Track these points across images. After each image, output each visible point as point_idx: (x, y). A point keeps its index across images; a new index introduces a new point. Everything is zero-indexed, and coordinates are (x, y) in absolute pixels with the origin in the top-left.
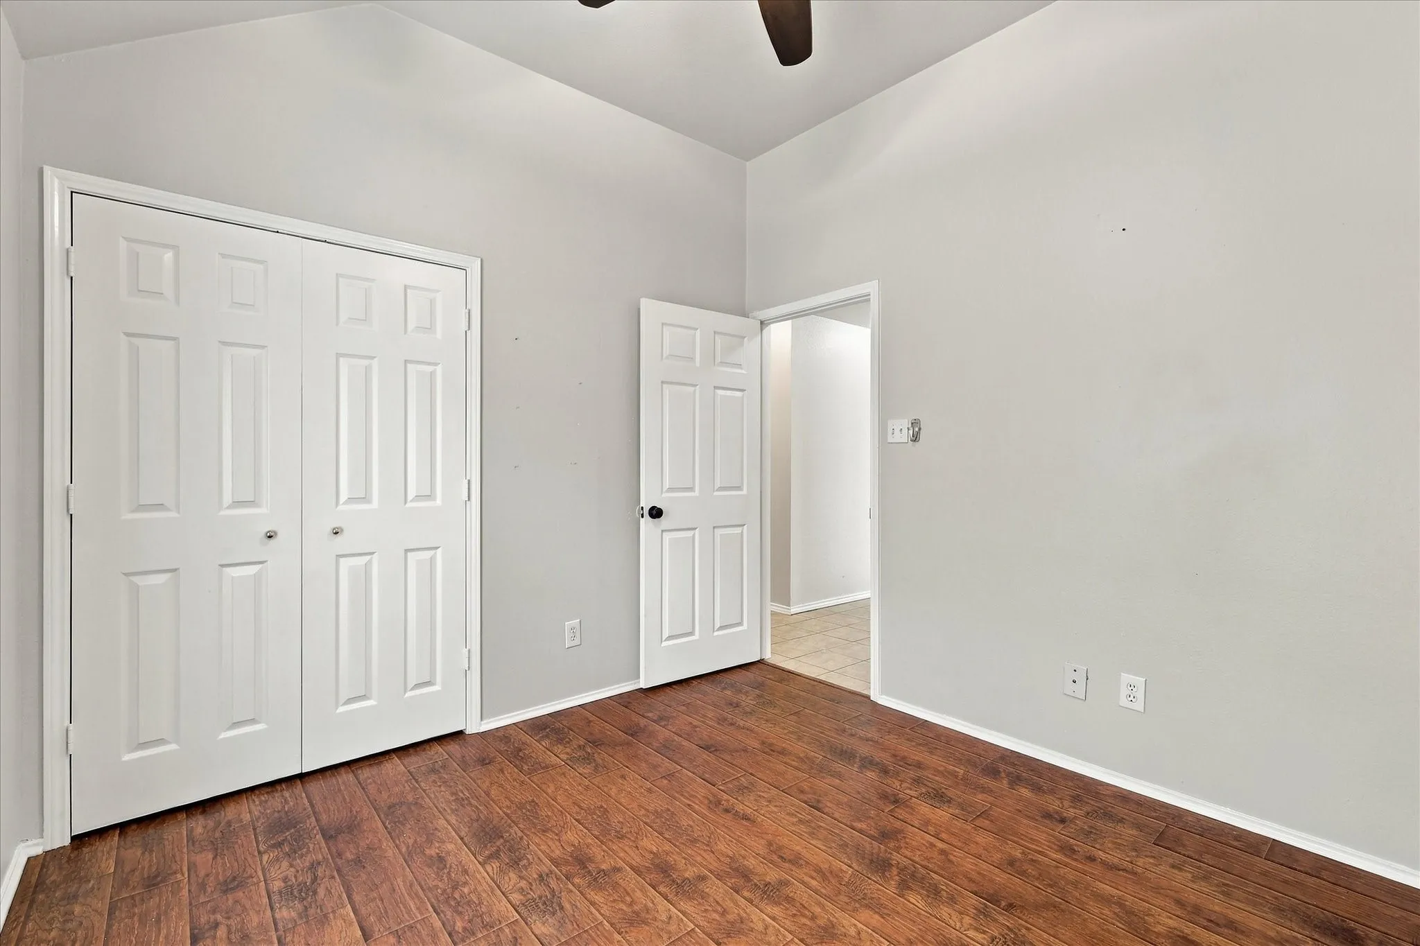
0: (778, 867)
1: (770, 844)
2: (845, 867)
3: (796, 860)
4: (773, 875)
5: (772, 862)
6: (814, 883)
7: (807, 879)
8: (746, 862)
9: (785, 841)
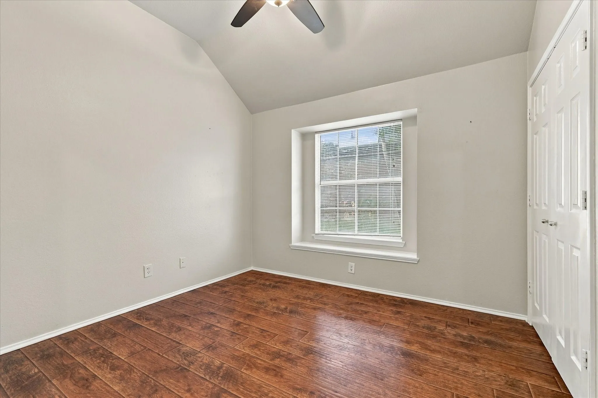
0: (275, 366)
1: (282, 376)
2: (245, 371)
3: (267, 370)
4: (277, 362)
5: (279, 367)
6: (259, 362)
7: (262, 363)
8: (290, 365)
9: (274, 379)
